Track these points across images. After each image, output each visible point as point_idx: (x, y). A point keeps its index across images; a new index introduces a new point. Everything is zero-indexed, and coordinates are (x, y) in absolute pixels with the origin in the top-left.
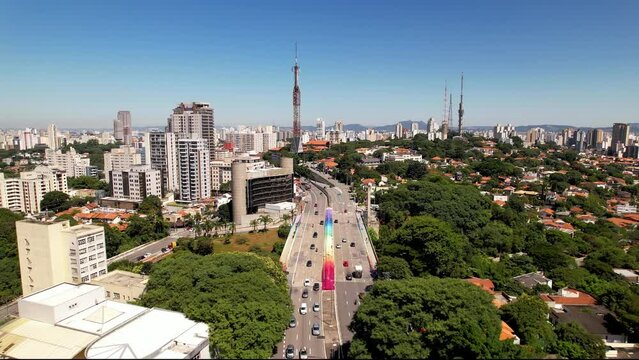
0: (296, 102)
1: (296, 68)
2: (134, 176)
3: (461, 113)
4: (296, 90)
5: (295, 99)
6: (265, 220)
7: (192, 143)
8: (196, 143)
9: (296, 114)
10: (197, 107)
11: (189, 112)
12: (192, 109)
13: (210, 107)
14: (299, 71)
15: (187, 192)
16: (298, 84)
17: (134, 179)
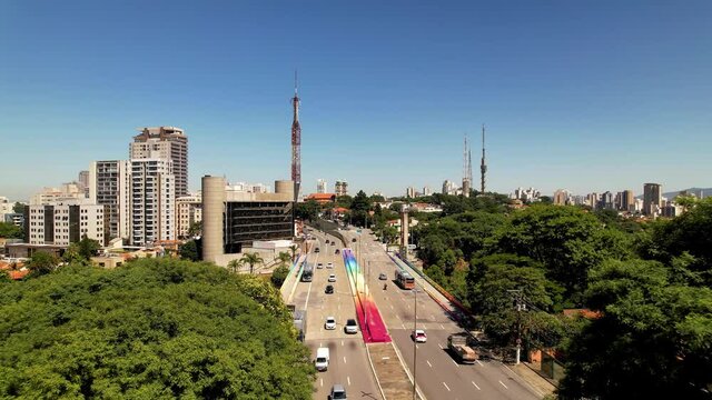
0: (295, 140)
1: (296, 99)
2: (62, 211)
3: (483, 169)
4: (296, 125)
5: (294, 137)
6: (252, 260)
7: (151, 163)
8: (155, 163)
9: (295, 154)
10: (165, 134)
11: (155, 139)
12: (158, 136)
13: (183, 135)
14: (299, 103)
15: (141, 233)
16: (298, 119)
17: (62, 215)
